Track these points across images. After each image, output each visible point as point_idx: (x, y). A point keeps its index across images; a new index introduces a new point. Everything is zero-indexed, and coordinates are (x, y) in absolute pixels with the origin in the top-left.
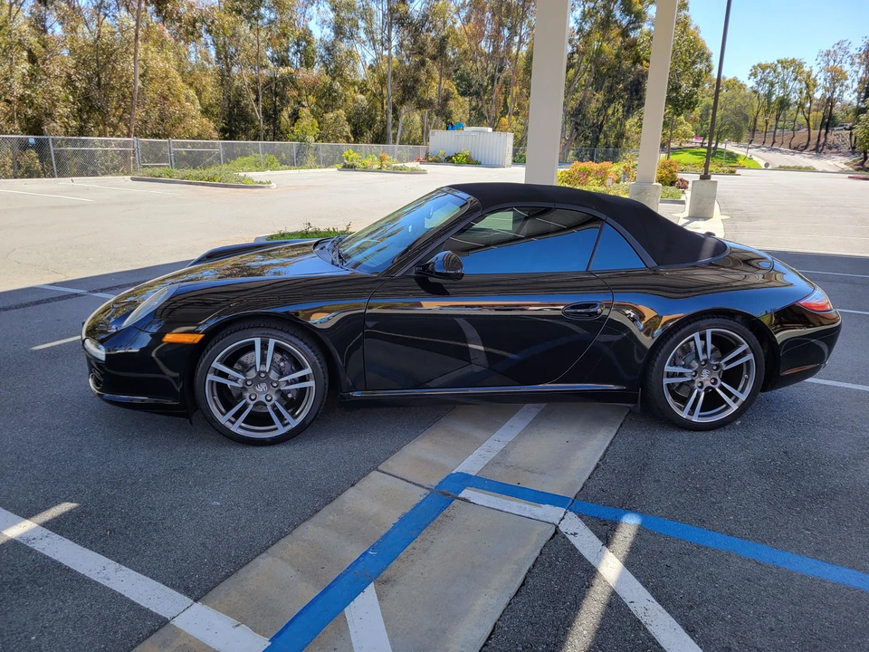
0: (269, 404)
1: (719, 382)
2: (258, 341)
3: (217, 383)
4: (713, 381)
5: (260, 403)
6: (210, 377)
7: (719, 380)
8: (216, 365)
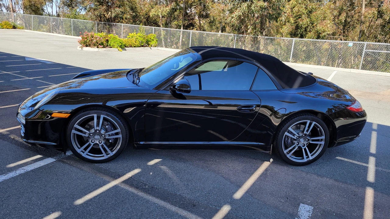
0: (100, 145)
1: (305, 147)
2: (95, 116)
3: (77, 134)
4: (303, 145)
5: (96, 144)
6: (74, 131)
7: (306, 146)
8: (76, 126)
